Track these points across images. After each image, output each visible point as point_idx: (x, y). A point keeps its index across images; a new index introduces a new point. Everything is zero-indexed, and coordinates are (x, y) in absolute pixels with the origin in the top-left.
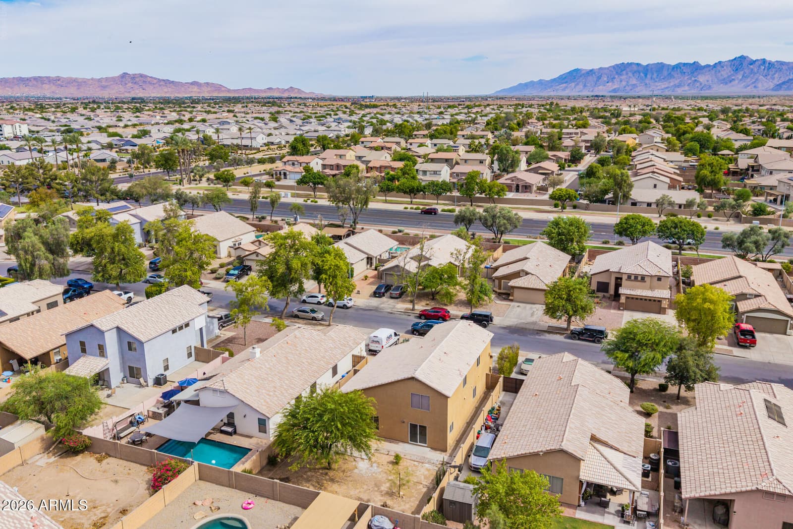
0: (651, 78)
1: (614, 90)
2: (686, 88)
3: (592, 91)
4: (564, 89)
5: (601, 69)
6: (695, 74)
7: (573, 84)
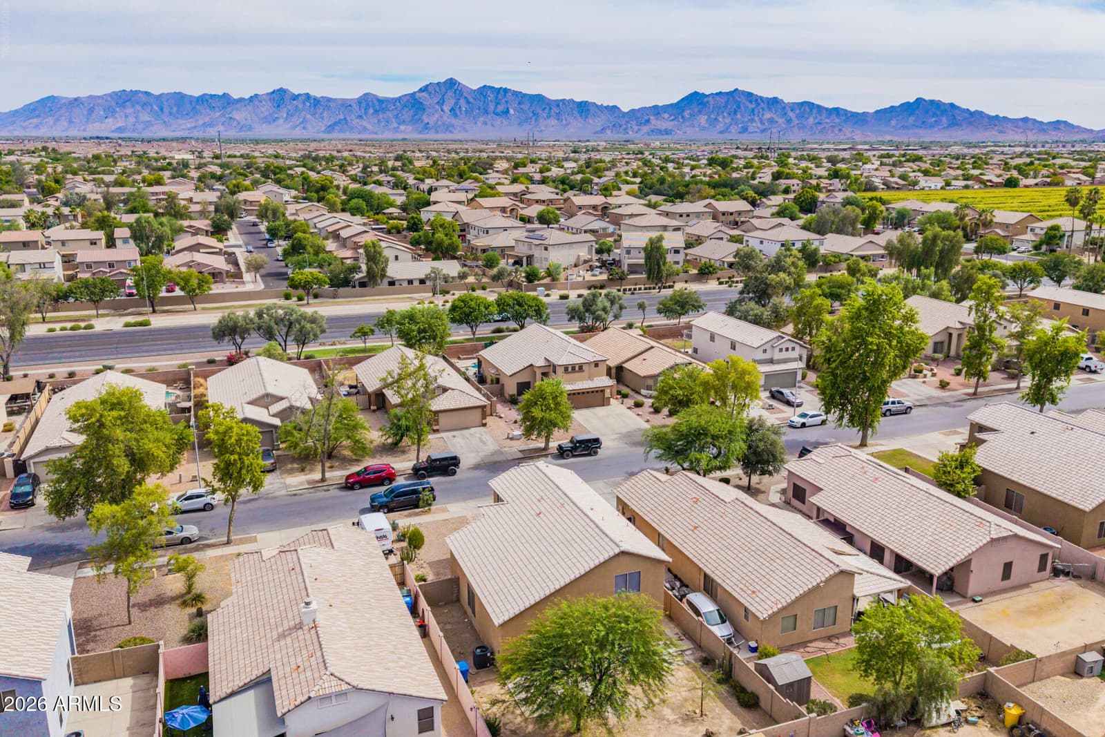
0: (171, 114)
1: (119, 130)
2: (221, 128)
3: (84, 130)
4: (37, 127)
5: (91, 97)
6: (229, 110)
7: (50, 120)
